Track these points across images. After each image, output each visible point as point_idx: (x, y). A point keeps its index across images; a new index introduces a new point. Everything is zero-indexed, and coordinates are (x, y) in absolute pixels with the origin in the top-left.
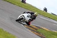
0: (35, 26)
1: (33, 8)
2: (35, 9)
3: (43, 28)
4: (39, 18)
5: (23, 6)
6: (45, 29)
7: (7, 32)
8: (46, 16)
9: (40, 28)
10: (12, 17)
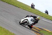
0: (38, 28)
1: (36, 11)
2: (38, 12)
3: (46, 30)
4: (42, 20)
5: (27, 9)
6: (47, 30)
8: (48, 18)
9: (42, 29)
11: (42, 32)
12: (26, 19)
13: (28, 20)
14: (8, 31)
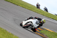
5: (26, 7)
6: (49, 30)
7: (11, 33)
9: (43, 29)
10: (16, 18)
11: (43, 32)
12: (30, 22)
13: (32, 23)
14: (6, 31)
